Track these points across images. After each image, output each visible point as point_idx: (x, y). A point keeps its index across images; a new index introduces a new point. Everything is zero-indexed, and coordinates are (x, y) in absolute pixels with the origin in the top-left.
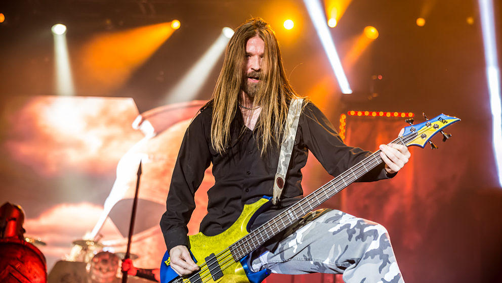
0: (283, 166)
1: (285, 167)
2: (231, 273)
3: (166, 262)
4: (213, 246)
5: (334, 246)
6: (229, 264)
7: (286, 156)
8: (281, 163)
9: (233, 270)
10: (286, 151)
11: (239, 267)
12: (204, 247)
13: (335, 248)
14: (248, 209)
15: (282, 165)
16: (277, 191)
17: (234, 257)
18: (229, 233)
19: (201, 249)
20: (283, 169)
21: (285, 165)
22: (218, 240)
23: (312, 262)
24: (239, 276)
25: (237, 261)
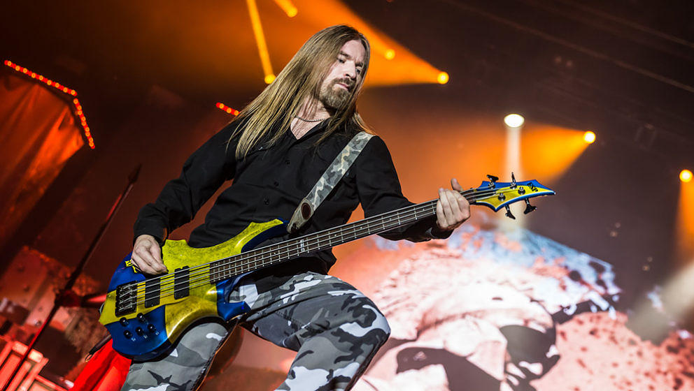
0: (316, 195)
1: (319, 198)
2: (199, 296)
3: (127, 262)
4: (193, 258)
5: (322, 309)
6: (201, 283)
7: (326, 187)
8: (317, 190)
9: (203, 293)
10: (328, 181)
11: (214, 290)
12: (180, 256)
13: (322, 313)
14: (253, 227)
15: (316, 193)
16: (298, 218)
17: (211, 277)
18: (218, 248)
19: (177, 258)
20: (315, 198)
21: (321, 196)
22: (201, 254)
23: (290, 323)
24: (207, 302)
25: (212, 283)
